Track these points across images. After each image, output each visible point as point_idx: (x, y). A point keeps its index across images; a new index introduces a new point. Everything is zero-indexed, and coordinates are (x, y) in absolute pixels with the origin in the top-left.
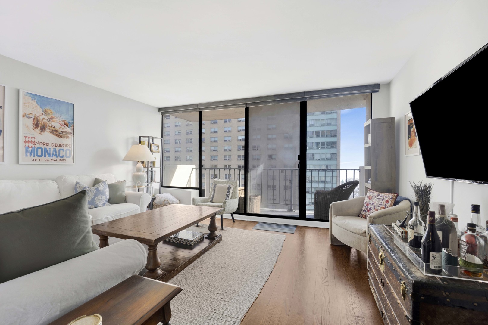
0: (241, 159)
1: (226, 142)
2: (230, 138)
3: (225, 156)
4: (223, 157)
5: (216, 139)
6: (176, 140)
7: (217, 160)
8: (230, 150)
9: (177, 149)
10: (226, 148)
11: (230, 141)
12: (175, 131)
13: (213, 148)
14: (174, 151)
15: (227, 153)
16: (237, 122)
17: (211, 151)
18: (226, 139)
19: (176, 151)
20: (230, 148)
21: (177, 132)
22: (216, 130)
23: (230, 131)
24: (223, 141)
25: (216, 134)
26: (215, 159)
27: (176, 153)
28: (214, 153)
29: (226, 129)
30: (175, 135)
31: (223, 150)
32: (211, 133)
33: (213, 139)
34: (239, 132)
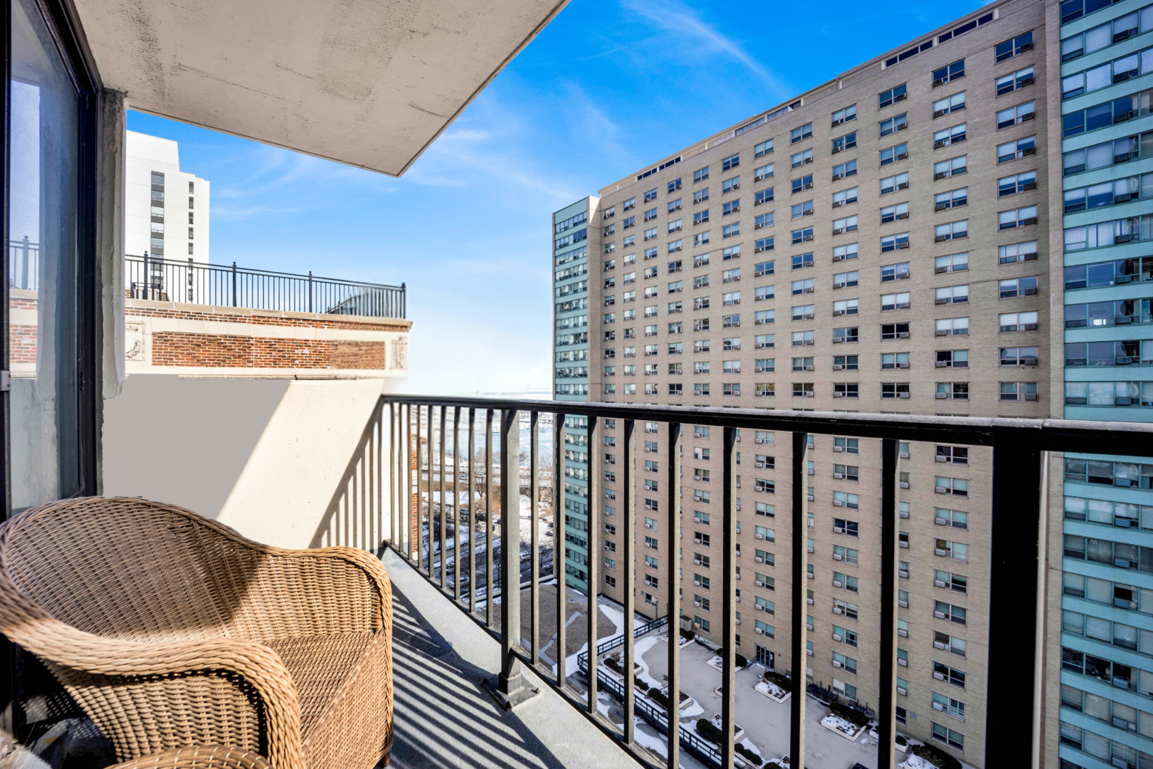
0: (844, 367)
1: (797, 322)
2: (809, 311)
3: (794, 359)
4: (790, 362)
5: (770, 316)
6: (670, 325)
7: (772, 369)
8: (810, 343)
9: (672, 346)
10: (798, 337)
11: (810, 317)
12: (669, 304)
13: (762, 340)
14: (667, 352)
15: (801, 352)
16: (831, 262)
17: (757, 347)
18: (798, 312)
19: (670, 352)
20: (809, 337)
21: (673, 307)
22: (770, 292)
23: (809, 291)
24: (790, 319)
25: (770, 301)
26: (768, 370)
27: (672, 355)
28: (766, 353)
29: (798, 287)
30: (670, 312)
31: (790, 344)
32: (757, 299)
33: (761, 317)
34: (838, 291)
